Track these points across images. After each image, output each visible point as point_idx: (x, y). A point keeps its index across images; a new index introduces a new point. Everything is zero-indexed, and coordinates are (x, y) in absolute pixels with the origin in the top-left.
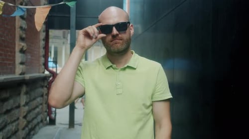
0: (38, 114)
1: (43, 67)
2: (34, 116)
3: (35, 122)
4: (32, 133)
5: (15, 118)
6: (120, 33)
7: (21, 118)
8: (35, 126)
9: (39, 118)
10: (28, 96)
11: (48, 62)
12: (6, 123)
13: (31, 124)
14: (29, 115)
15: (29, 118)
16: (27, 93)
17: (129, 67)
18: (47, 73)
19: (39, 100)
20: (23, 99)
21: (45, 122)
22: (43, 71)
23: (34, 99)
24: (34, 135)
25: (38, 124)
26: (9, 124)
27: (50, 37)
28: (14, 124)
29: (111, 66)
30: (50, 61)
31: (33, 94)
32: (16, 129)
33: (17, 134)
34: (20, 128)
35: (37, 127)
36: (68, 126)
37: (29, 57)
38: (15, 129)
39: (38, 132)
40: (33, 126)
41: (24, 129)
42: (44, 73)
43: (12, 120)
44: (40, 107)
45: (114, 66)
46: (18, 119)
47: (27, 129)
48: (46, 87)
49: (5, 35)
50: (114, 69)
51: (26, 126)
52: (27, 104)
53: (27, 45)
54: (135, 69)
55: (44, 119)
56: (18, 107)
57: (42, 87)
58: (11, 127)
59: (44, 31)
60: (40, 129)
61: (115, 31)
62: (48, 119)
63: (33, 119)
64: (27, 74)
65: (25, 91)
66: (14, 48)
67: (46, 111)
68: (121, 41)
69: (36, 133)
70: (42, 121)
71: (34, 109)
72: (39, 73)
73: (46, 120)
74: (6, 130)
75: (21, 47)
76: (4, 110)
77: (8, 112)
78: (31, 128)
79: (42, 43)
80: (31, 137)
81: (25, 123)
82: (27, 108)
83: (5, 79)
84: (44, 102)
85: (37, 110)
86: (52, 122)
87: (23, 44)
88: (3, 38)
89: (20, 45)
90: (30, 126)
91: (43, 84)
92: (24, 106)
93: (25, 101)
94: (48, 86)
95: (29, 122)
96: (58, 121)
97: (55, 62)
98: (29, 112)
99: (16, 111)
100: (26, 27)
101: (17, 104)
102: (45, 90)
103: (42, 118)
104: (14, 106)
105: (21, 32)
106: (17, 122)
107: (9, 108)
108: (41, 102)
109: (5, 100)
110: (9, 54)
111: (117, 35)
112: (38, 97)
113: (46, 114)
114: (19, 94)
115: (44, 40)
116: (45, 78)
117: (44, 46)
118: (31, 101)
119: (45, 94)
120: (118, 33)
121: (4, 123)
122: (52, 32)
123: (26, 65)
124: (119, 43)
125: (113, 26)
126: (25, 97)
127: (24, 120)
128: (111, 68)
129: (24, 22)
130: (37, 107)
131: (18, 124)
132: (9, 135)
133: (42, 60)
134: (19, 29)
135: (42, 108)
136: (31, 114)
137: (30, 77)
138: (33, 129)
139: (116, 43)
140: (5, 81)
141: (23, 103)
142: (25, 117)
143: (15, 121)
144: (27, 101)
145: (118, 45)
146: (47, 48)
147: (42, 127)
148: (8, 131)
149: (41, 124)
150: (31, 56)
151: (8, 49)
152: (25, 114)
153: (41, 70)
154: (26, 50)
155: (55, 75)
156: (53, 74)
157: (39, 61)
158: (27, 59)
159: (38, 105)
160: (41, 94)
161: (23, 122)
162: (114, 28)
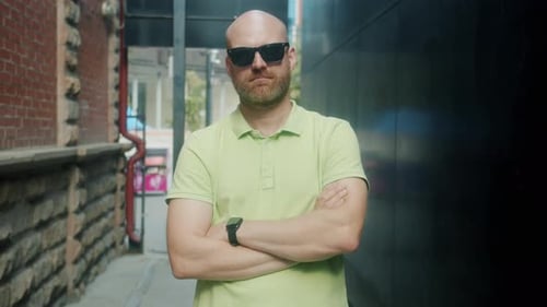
0: (106, 230)
1: (116, 128)
2: (98, 234)
3: (100, 247)
4: (93, 271)
5: (58, 239)
6: (268, 65)
7: (70, 238)
9: (108, 240)
10: (84, 191)
11: (126, 117)
12: (41, 245)
13: (91, 251)
14: (86, 232)
15: (89, 237)
16: (81, 185)
17: (285, 133)
18: (123, 141)
19: (107, 200)
20: (74, 198)
21: (121, 247)
22: (115, 137)
23: (98, 198)
24: (97, 274)
25: (106, 251)
26: (45, 251)
28: (56, 251)
29: (249, 133)
30: (131, 117)
31: (99, 188)
32: (61, 263)
33: (62, 272)
34: (70, 258)
35: (104, 261)
37: (86, 107)
38: (58, 262)
39: (106, 268)
40: (96, 255)
41: (76, 262)
42: (117, 141)
43: (53, 242)
44: (111, 215)
45: (255, 132)
46: (64, 240)
47: (83, 262)
48: (122, 171)
49: (35, 59)
50: (254, 138)
51: (82, 256)
52: (81, 208)
53: (81, 81)
54: (298, 136)
55: (119, 242)
56: (64, 215)
57: (114, 171)
58: (51, 258)
59: (117, 51)
60: (109, 262)
61: (259, 61)
62: (127, 240)
63: (96, 241)
64: (82, 143)
65: (77, 180)
66: (54, 89)
67: (122, 225)
68: (271, 81)
69: (104, 270)
70: (113, 245)
71: (98, 219)
72: (107, 141)
73: (122, 242)
74: (38, 265)
75: (69, 86)
76: (36, 221)
77: (43, 225)
78: (92, 261)
79: (113, 77)
80: (90, 279)
81: (79, 248)
82: (82, 217)
83: (37, 155)
84: (119, 204)
85: (104, 221)
86: (136, 247)
87: (73, 80)
88: (31, 68)
89: (67, 82)
90: (89, 256)
91: (115, 166)
92: (77, 212)
93: (78, 203)
94: (126, 170)
95: (87, 248)
96: (147, 245)
97: (142, 117)
98: (87, 225)
99: (59, 225)
100: (79, 43)
101: (61, 210)
102: (120, 179)
103: (113, 238)
104: (56, 213)
105: (68, 53)
106: (61, 249)
107: (45, 217)
108: (111, 206)
109: (35, 201)
110: (44, 100)
111: (263, 68)
112: (105, 194)
113: (123, 229)
114: (66, 188)
115: (116, 69)
116: (118, 154)
117: (118, 82)
118: (90, 201)
119: (119, 187)
120: (265, 64)
121: (35, 248)
122: (135, 53)
123: (81, 126)
124: (265, 85)
125: (256, 50)
126: (78, 192)
127: (77, 242)
128: (249, 137)
129: (75, 31)
130: (103, 215)
131: (64, 252)
132: (46, 273)
133: (113, 113)
134: (64, 48)
135: (114, 217)
136: (91, 229)
137: (88, 150)
138: (96, 262)
139: (260, 85)
140: (36, 159)
141: (73, 207)
142: (78, 237)
143: (57, 245)
144: (83, 202)
145: (265, 88)
146: (122, 87)
147: (113, 258)
148: (44, 267)
149: (112, 253)
150: (90, 105)
151: (42, 91)
152: (78, 230)
153: (112, 137)
154: (78, 93)
155: (141, 146)
156: (138, 143)
157: (106, 115)
158: (81, 110)
159: (105, 210)
160: (113, 187)
161: (73, 248)
162: (258, 55)
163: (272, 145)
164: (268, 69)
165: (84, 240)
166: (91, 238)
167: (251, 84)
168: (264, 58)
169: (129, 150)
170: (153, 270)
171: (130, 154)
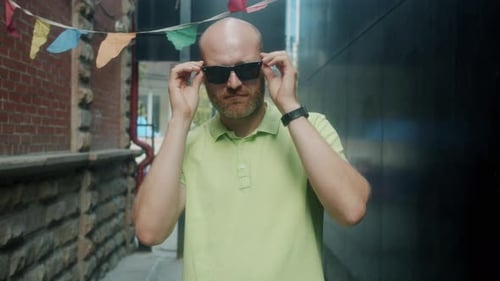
0: (117, 229)
1: (127, 136)
2: (108, 234)
3: (110, 245)
4: (104, 267)
5: (71, 237)
7: (82, 237)
8: (111, 254)
9: (118, 239)
10: (96, 193)
11: (137, 125)
12: (52, 245)
13: (102, 249)
14: (97, 232)
15: (100, 236)
16: (93, 188)
17: (261, 134)
18: (134, 147)
19: (118, 201)
20: (86, 199)
21: (131, 246)
22: (126, 144)
23: (108, 200)
24: (107, 270)
25: (117, 249)
26: (57, 248)
27: (140, 76)
28: (68, 249)
30: (141, 125)
31: (107, 191)
32: (72, 260)
33: (74, 268)
34: (81, 256)
35: (115, 257)
36: (175, 255)
37: (99, 116)
38: (69, 259)
39: (116, 265)
40: (107, 253)
41: (87, 259)
42: (128, 147)
43: (64, 241)
44: (121, 215)
46: (76, 239)
47: (94, 259)
48: (133, 176)
49: (51, 71)
51: (93, 253)
52: (93, 209)
53: (94, 92)
54: (274, 136)
55: (129, 240)
56: (77, 215)
57: (125, 176)
58: (63, 255)
59: (128, 65)
60: (119, 259)
63: (106, 240)
64: (94, 150)
65: (89, 183)
66: (68, 99)
68: (245, 99)
69: (113, 268)
70: (124, 244)
71: (109, 219)
72: (119, 148)
73: (132, 241)
74: (50, 261)
75: (82, 96)
76: (48, 220)
77: (55, 224)
78: (103, 258)
79: (125, 89)
80: (102, 274)
81: (90, 246)
82: (93, 217)
83: (49, 159)
85: (115, 221)
87: (86, 91)
88: (47, 80)
89: (81, 92)
90: (100, 254)
91: (125, 170)
92: (88, 213)
93: (89, 204)
94: (136, 175)
95: (98, 246)
97: (155, 127)
98: (98, 225)
99: (72, 224)
101: (74, 210)
102: (130, 182)
103: (124, 236)
104: (68, 213)
105: (82, 67)
106: (73, 246)
107: (57, 217)
108: (122, 207)
109: (49, 201)
110: (58, 109)
112: (115, 196)
114: (78, 190)
115: (128, 82)
116: (130, 158)
117: (129, 94)
118: (101, 203)
119: (130, 190)
120: (240, 83)
121: (48, 247)
122: (145, 67)
123: (93, 133)
125: (231, 69)
126: (89, 194)
127: (88, 241)
128: (226, 138)
129: (88, 46)
130: (114, 215)
131: (76, 250)
132: (58, 269)
133: (125, 122)
134: (78, 61)
135: (124, 217)
136: (103, 229)
137: (99, 156)
138: (107, 258)
139: (235, 103)
140: (49, 163)
141: (85, 207)
142: (89, 235)
143: (69, 243)
144: (94, 204)
145: (240, 106)
146: (133, 97)
147: (124, 256)
148: (56, 264)
149: (123, 250)
150: (103, 115)
151: (56, 100)
152: (89, 229)
153: (124, 143)
154: (91, 103)
155: (150, 153)
156: (148, 150)
157: (119, 123)
158: (93, 119)
159: (116, 211)
160: (123, 190)
161: (85, 246)
162: (233, 74)
163: (248, 145)
164: (244, 88)
165: (95, 238)
166: (102, 237)
167: (226, 101)
168: (240, 77)
169: (139, 155)
170: (160, 268)
171: (139, 160)
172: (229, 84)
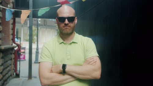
0: (9, 71)
1: (12, 41)
2: (6, 72)
3: (7, 76)
4: (5, 83)
6: (69, 23)
8: (7, 79)
9: (9, 74)
10: (3, 60)
11: (15, 38)
13: (5, 77)
14: (3, 72)
15: (4, 73)
16: (2, 58)
17: (73, 42)
18: (14, 45)
19: (9, 62)
21: (13, 76)
22: (12, 44)
23: (7, 61)
24: (6, 84)
25: (9, 77)
27: (16, 22)
29: (63, 42)
31: (7, 59)
35: (8, 79)
37: (4, 35)
39: (9, 82)
40: (6, 78)
42: (12, 45)
44: (10, 66)
45: (65, 42)
47: (2, 80)
48: (14, 54)
50: (64, 44)
51: (2, 79)
52: (2, 65)
53: (2, 27)
54: (77, 43)
55: (12, 74)
57: (11, 54)
59: (12, 19)
60: (10, 80)
61: (67, 22)
62: (15, 74)
64: (2, 46)
65: (1, 56)
67: (14, 69)
68: (69, 28)
70: (11, 75)
71: (7, 68)
72: (9, 45)
73: (13, 74)
78: (5, 80)
79: (11, 26)
81: (2, 76)
82: (2, 67)
84: (13, 63)
85: (9, 68)
86: (18, 76)
87: (0, 27)
90: (4, 79)
91: (11, 52)
93: (1, 63)
95: (4, 76)
96: (21, 75)
98: (4, 70)
100: (2, 16)
102: (13, 56)
108: (10, 64)
113: (14, 71)
115: (12, 24)
116: (13, 48)
117: (12, 28)
118: (5, 63)
119: (13, 58)
120: (68, 23)
123: (2, 40)
124: (68, 29)
125: (66, 18)
126: (1, 60)
128: (63, 44)
130: (8, 66)
133: (11, 37)
135: (11, 67)
137: (5, 47)
138: (6, 80)
139: (66, 29)
142: (1, 73)
144: (3, 63)
145: (68, 30)
146: (14, 29)
147: (11, 79)
149: (11, 77)
150: (5, 34)
152: (1, 71)
153: (11, 43)
154: (2, 31)
155: (19, 47)
157: (9, 37)
158: (2, 36)
159: (9, 65)
160: (11, 59)
163: (69, 46)
164: (69, 24)
166: (5, 73)
167: (64, 28)
168: (68, 21)
169: (15, 47)
170: (23, 82)
171: (16, 49)
172: (65, 23)
